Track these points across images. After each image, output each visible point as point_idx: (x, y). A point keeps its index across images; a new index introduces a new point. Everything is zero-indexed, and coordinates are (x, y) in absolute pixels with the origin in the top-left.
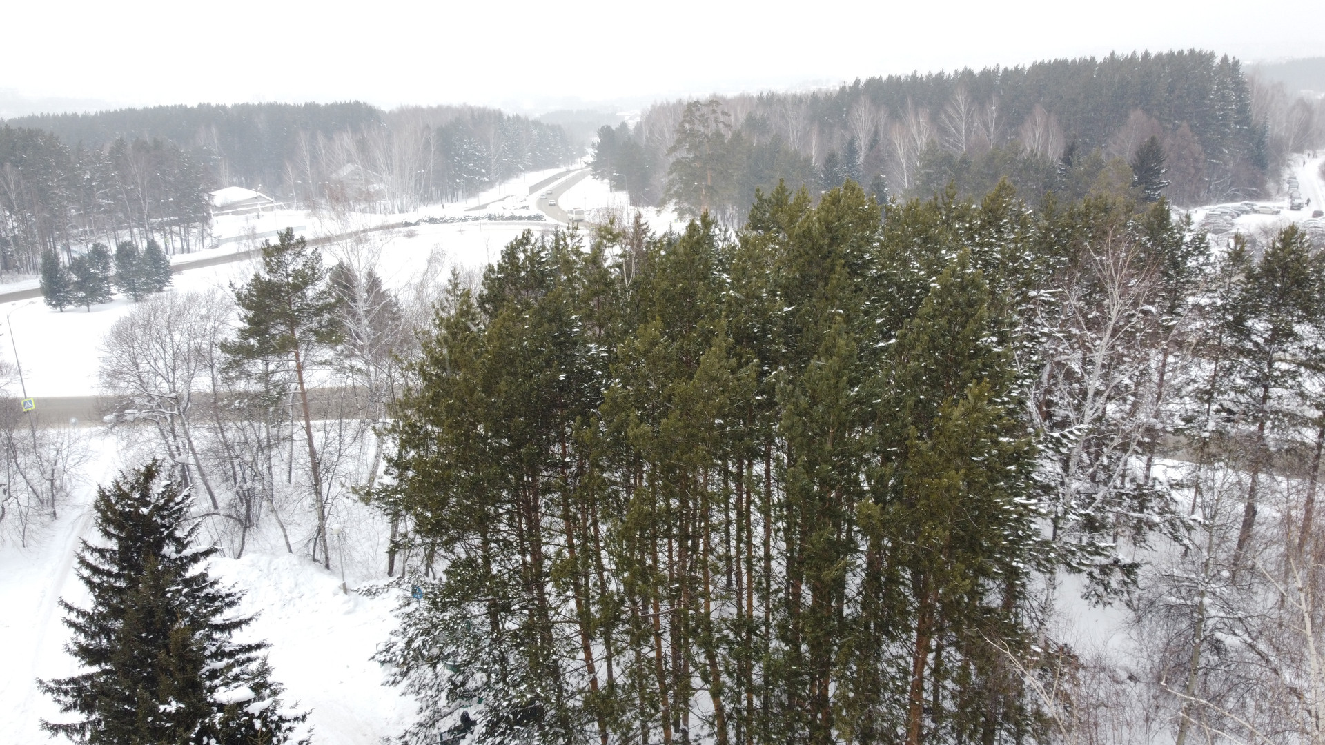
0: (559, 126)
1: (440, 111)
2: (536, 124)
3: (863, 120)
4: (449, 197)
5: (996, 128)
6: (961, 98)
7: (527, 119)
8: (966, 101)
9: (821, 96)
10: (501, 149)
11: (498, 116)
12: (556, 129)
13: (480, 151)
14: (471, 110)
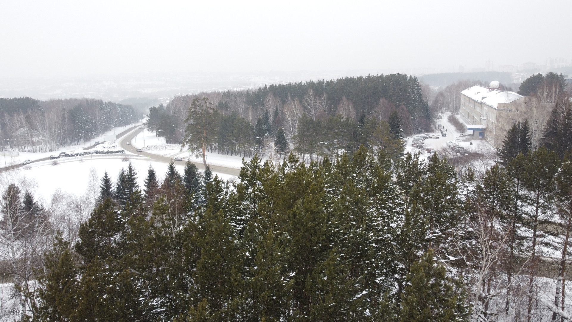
0: (131, 106)
1: (70, 101)
2: (120, 105)
3: (271, 104)
4: (76, 142)
5: (326, 107)
6: (311, 93)
7: (115, 103)
8: (313, 95)
9: (251, 93)
10: (102, 118)
11: (100, 103)
12: (129, 107)
13: (91, 120)
14: (87, 100)
